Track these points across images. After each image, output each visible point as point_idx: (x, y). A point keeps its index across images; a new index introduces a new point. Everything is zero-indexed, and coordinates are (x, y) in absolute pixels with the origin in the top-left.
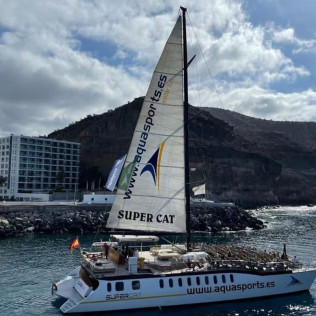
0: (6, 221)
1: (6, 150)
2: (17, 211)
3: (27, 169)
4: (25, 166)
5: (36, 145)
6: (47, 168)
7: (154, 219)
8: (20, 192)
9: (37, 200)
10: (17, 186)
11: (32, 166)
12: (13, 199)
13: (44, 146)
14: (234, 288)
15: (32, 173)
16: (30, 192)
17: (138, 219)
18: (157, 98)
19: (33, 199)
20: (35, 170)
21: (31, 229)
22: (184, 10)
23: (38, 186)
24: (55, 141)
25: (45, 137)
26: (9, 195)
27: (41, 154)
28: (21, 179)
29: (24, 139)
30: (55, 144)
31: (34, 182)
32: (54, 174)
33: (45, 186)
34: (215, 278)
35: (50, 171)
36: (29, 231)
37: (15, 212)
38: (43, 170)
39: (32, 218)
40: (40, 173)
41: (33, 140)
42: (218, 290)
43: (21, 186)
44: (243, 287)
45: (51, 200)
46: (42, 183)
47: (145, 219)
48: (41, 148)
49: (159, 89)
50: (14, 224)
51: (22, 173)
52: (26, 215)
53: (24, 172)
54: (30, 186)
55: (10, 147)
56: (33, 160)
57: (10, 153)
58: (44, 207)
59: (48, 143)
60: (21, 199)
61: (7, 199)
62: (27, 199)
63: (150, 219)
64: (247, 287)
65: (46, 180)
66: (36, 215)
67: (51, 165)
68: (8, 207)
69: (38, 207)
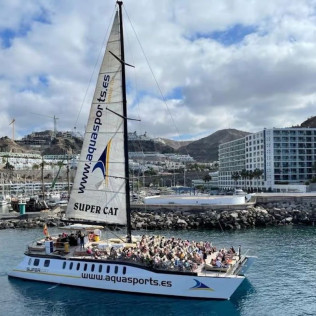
0: (265, 211)
1: (260, 144)
2: (274, 202)
3: (282, 161)
4: (279, 158)
5: (289, 136)
6: (301, 158)
7: (102, 211)
8: (276, 183)
9: (294, 191)
10: (273, 178)
11: (287, 157)
12: (270, 191)
13: (297, 135)
14: (125, 280)
15: (286, 165)
16: (287, 183)
17: (89, 211)
18: (103, 98)
19: (290, 191)
20: (290, 161)
21: (289, 219)
22: (120, 4)
23: (294, 177)
24: (309, 129)
25: (298, 127)
26: (267, 187)
27: (294, 145)
28: (276, 171)
29: (277, 132)
30: (309, 133)
31: (290, 174)
32: (310, 164)
33: (301, 177)
34: (108, 268)
35: (305, 161)
36: (288, 222)
37: (273, 202)
38: (298, 161)
39: (289, 209)
40: (295, 164)
41: (285, 131)
42: (108, 278)
43: (277, 177)
44: (135, 281)
45: (308, 190)
46: (298, 174)
47: (94, 210)
48: (294, 138)
49: (104, 90)
50: (273, 214)
51: (277, 165)
52: (284, 205)
53: (279, 164)
54: (286, 177)
55: (264, 141)
56: (287, 151)
57: (264, 147)
58: (301, 198)
59: (301, 132)
60: (278, 191)
61: (265, 191)
62: (284, 191)
63: (98, 211)
64: (139, 281)
65: (302, 170)
66: (293, 205)
67: (306, 155)
68: (266, 198)
69: (295, 198)
